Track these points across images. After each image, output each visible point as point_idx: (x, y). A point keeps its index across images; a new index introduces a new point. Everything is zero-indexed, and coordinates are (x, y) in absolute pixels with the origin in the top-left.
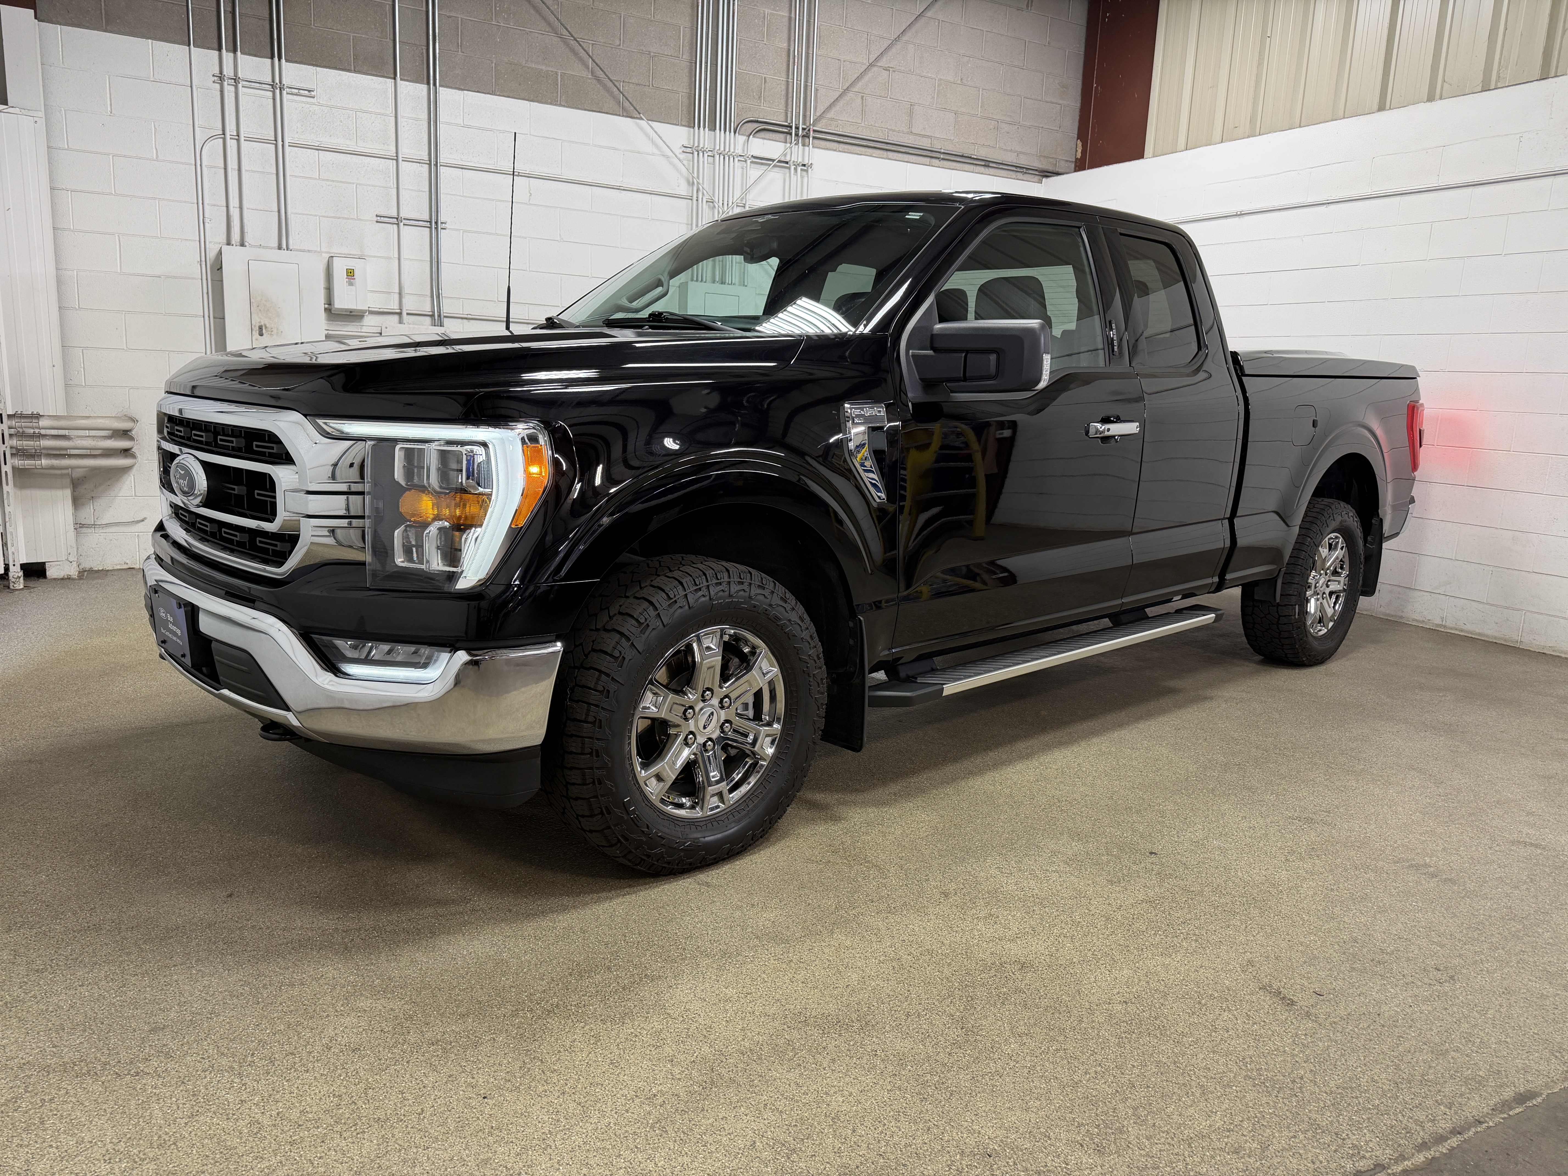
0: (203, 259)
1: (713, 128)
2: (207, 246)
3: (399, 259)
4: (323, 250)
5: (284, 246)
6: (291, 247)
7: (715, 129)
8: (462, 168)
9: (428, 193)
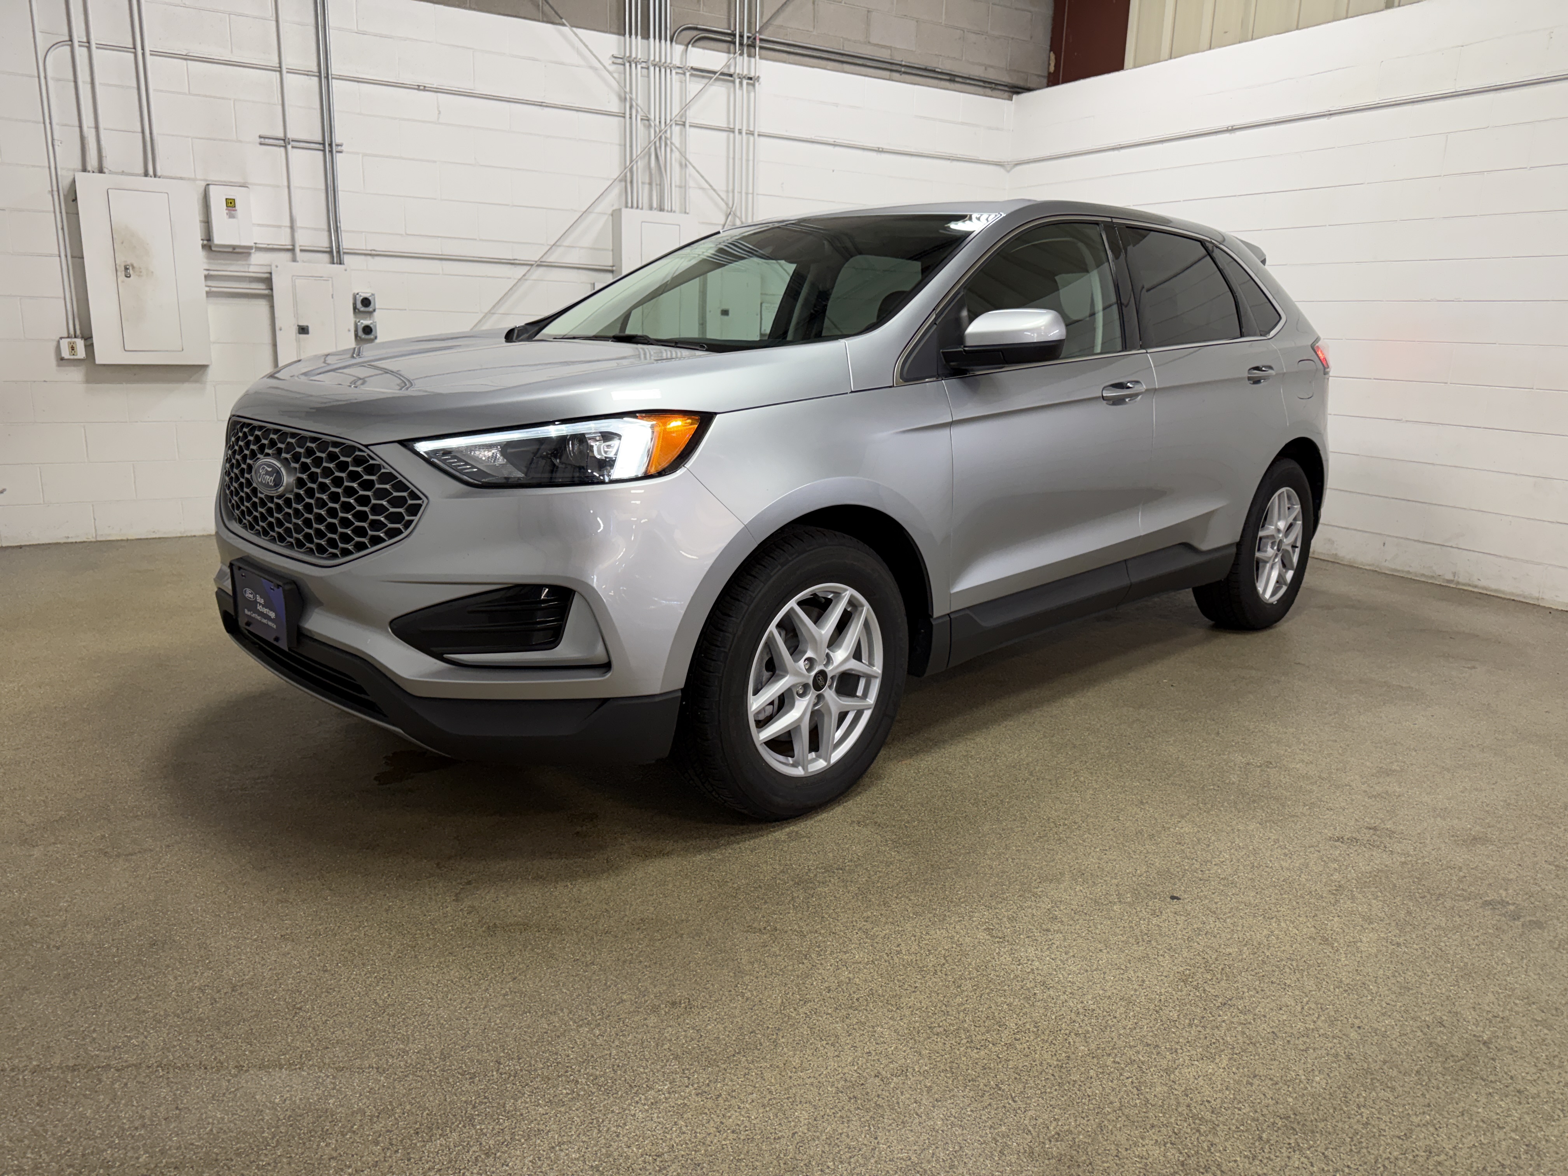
0: (55, 188)
1: (646, 36)
2: (59, 173)
3: (289, 187)
4: (198, 177)
5: (151, 172)
6: (159, 173)
7: (648, 38)
8: (358, 82)
9: (319, 111)
